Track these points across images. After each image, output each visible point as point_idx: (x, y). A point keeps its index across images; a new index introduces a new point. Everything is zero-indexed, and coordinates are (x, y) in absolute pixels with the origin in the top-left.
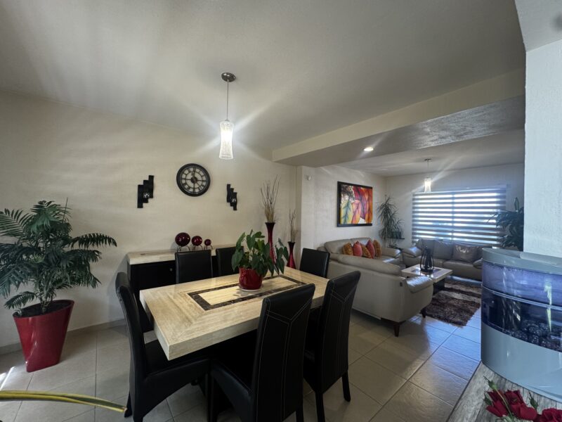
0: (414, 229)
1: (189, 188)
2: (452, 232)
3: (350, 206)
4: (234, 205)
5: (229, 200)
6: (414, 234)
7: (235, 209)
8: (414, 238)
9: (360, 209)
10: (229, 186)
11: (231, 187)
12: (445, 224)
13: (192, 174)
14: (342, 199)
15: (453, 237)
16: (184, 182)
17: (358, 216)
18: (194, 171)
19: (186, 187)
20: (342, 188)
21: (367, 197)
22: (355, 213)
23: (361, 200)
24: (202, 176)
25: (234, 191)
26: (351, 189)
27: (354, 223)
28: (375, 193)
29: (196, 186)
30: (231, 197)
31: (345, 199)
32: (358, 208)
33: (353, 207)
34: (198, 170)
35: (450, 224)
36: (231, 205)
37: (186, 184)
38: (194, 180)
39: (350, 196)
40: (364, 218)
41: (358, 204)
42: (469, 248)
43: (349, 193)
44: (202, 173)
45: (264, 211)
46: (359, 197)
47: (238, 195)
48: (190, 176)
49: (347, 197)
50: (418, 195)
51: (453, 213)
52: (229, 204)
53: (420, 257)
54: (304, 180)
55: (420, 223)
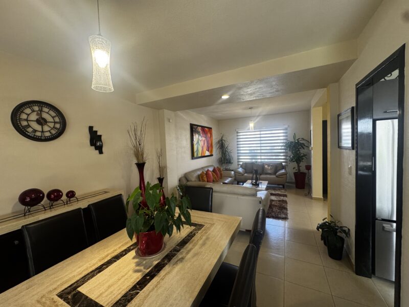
0: (238, 156)
1: (35, 131)
2: (261, 156)
3: (200, 142)
4: (100, 149)
5: (93, 143)
6: (238, 159)
7: (101, 152)
8: (238, 162)
9: (206, 144)
10: (91, 128)
11: (94, 129)
12: (256, 151)
13: (38, 114)
14: (194, 137)
15: (261, 159)
16: (24, 123)
17: (205, 149)
18: (41, 111)
19: (30, 130)
20: (193, 129)
21: (209, 135)
22: (203, 147)
23: (206, 137)
24: (53, 117)
25: (98, 134)
26: (199, 129)
27: (203, 155)
28: (214, 132)
29: (46, 128)
30: (96, 140)
31: (196, 137)
32: (204, 144)
33: (201, 143)
34: (46, 110)
35: (259, 151)
36: (96, 149)
37: (29, 126)
38: (41, 121)
39: (199, 135)
40: (208, 151)
41: (204, 141)
42: (272, 166)
43: (198, 133)
44: (53, 114)
45: (132, 152)
46: (205, 136)
47: (102, 138)
48: (34, 117)
49: (197, 135)
50: (240, 133)
51: (261, 144)
52: (93, 147)
53: (246, 175)
54: (166, 122)
55: (242, 152)
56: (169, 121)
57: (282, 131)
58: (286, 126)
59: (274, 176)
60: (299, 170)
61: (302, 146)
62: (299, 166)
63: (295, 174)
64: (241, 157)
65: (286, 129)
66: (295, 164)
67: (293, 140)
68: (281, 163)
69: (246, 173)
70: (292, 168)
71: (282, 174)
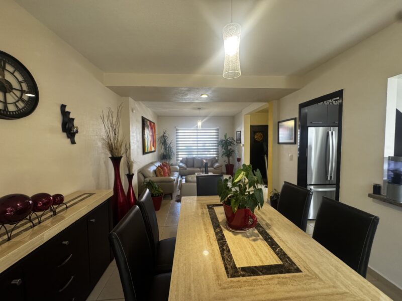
0: (177, 152)
2: (197, 152)
3: (149, 136)
4: (72, 137)
5: (65, 128)
6: (177, 155)
7: (73, 142)
8: (177, 157)
9: (152, 140)
10: (63, 108)
11: (67, 109)
14: (145, 131)
15: (197, 155)
17: (152, 144)
20: (144, 122)
21: (154, 130)
22: (150, 142)
24: (20, 83)
25: (71, 116)
26: (149, 124)
27: (150, 151)
28: (156, 127)
29: (11, 99)
33: (150, 138)
34: (10, 68)
35: (196, 148)
36: (68, 137)
39: (148, 129)
40: (154, 146)
41: (151, 136)
42: (209, 160)
43: (147, 127)
46: (152, 131)
47: (75, 122)
50: (179, 130)
51: (197, 141)
52: (65, 134)
53: (188, 169)
54: (130, 112)
55: (180, 148)
56: (132, 111)
57: (215, 131)
58: (218, 127)
59: (213, 169)
60: (229, 162)
61: (231, 143)
62: (229, 160)
63: (226, 166)
64: (180, 153)
65: (218, 130)
66: (226, 158)
67: (224, 139)
68: (215, 158)
69: (187, 167)
70: (223, 161)
71: (218, 167)
